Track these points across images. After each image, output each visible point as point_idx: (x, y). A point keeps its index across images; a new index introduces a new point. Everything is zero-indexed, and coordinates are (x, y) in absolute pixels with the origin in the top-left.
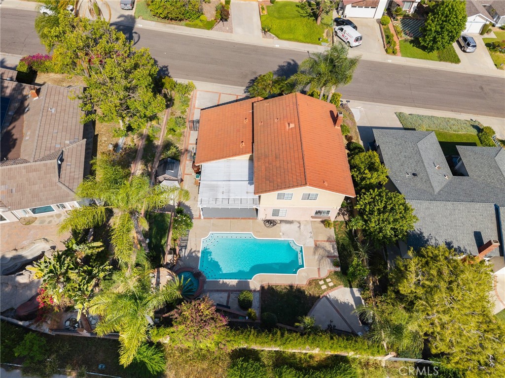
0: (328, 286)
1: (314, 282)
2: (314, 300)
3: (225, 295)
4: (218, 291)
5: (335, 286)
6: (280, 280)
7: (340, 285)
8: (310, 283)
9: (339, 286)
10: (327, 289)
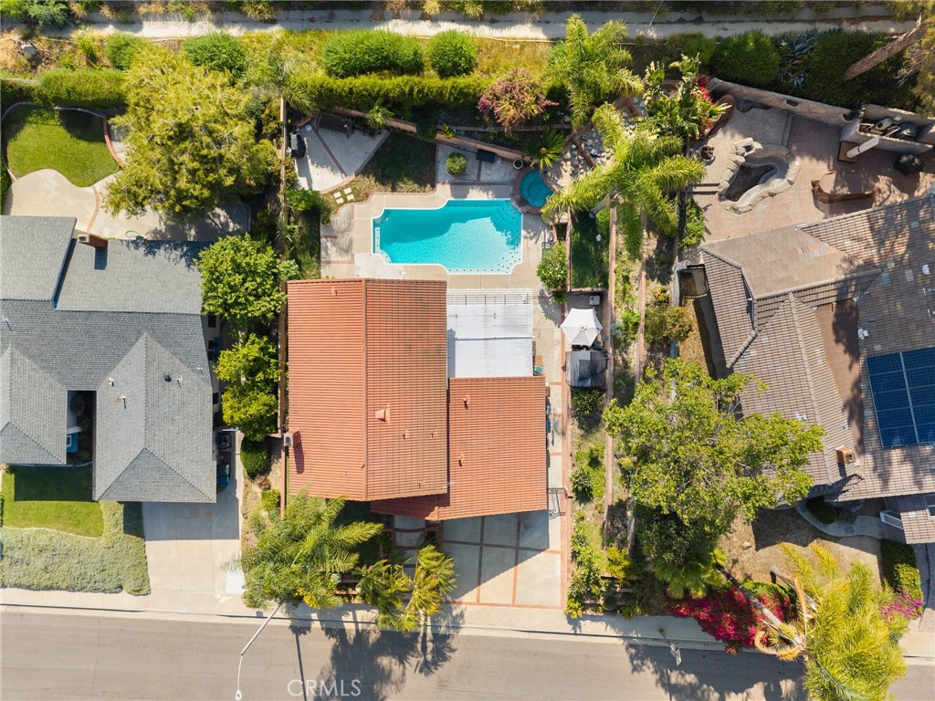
0: (342, 191)
1: (361, 197)
2: (364, 171)
3: (484, 178)
4: (494, 184)
5: (332, 193)
6: (410, 200)
7: (325, 195)
8: (367, 196)
9: (326, 192)
10: (343, 188)
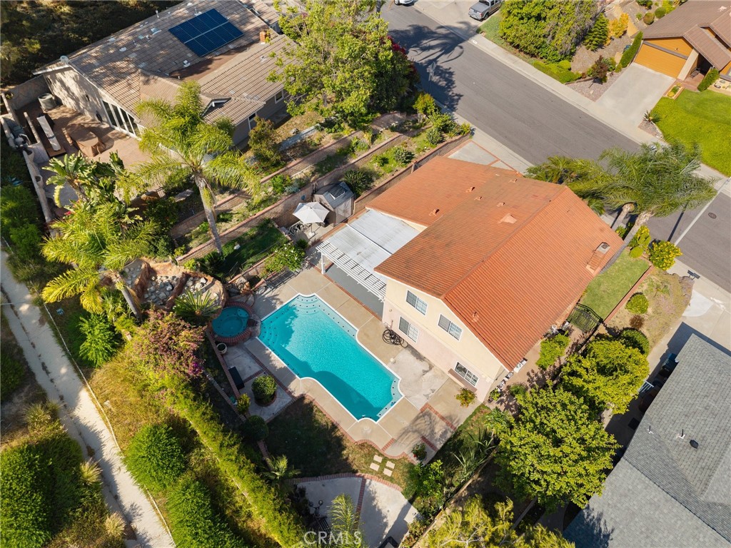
0: (381, 472)
1: (368, 449)
2: (346, 469)
3: (256, 368)
4: (254, 357)
5: (391, 479)
6: (330, 407)
7: (399, 484)
8: (362, 446)
9: (396, 485)
10: (377, 473)
